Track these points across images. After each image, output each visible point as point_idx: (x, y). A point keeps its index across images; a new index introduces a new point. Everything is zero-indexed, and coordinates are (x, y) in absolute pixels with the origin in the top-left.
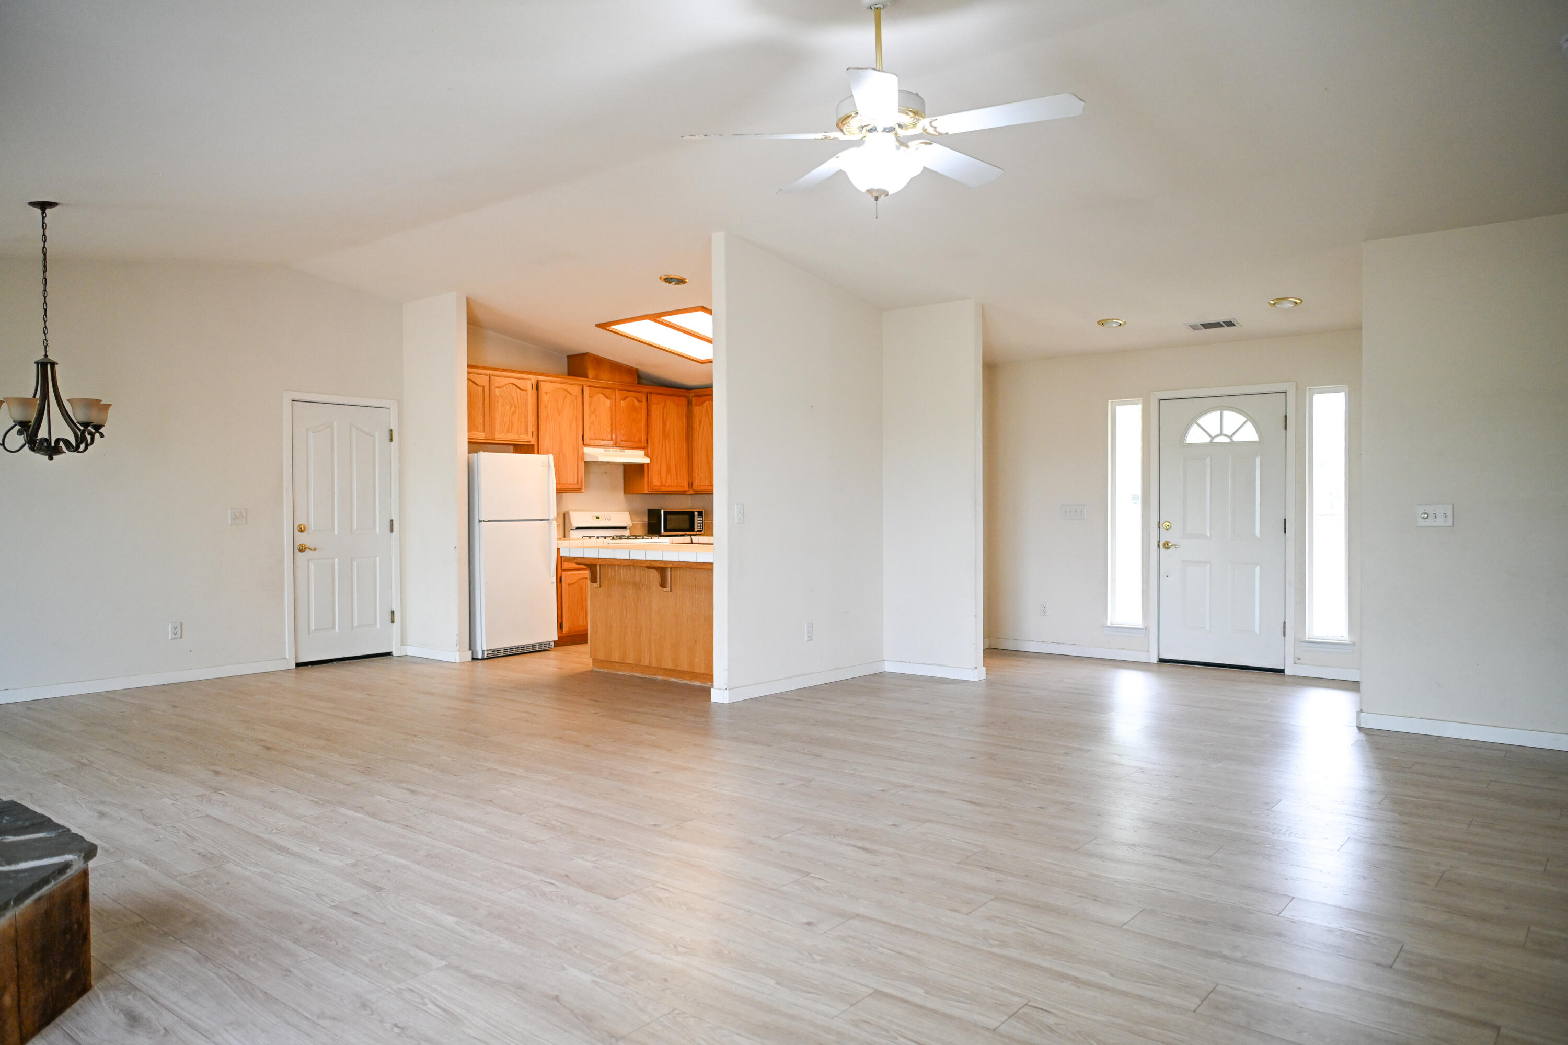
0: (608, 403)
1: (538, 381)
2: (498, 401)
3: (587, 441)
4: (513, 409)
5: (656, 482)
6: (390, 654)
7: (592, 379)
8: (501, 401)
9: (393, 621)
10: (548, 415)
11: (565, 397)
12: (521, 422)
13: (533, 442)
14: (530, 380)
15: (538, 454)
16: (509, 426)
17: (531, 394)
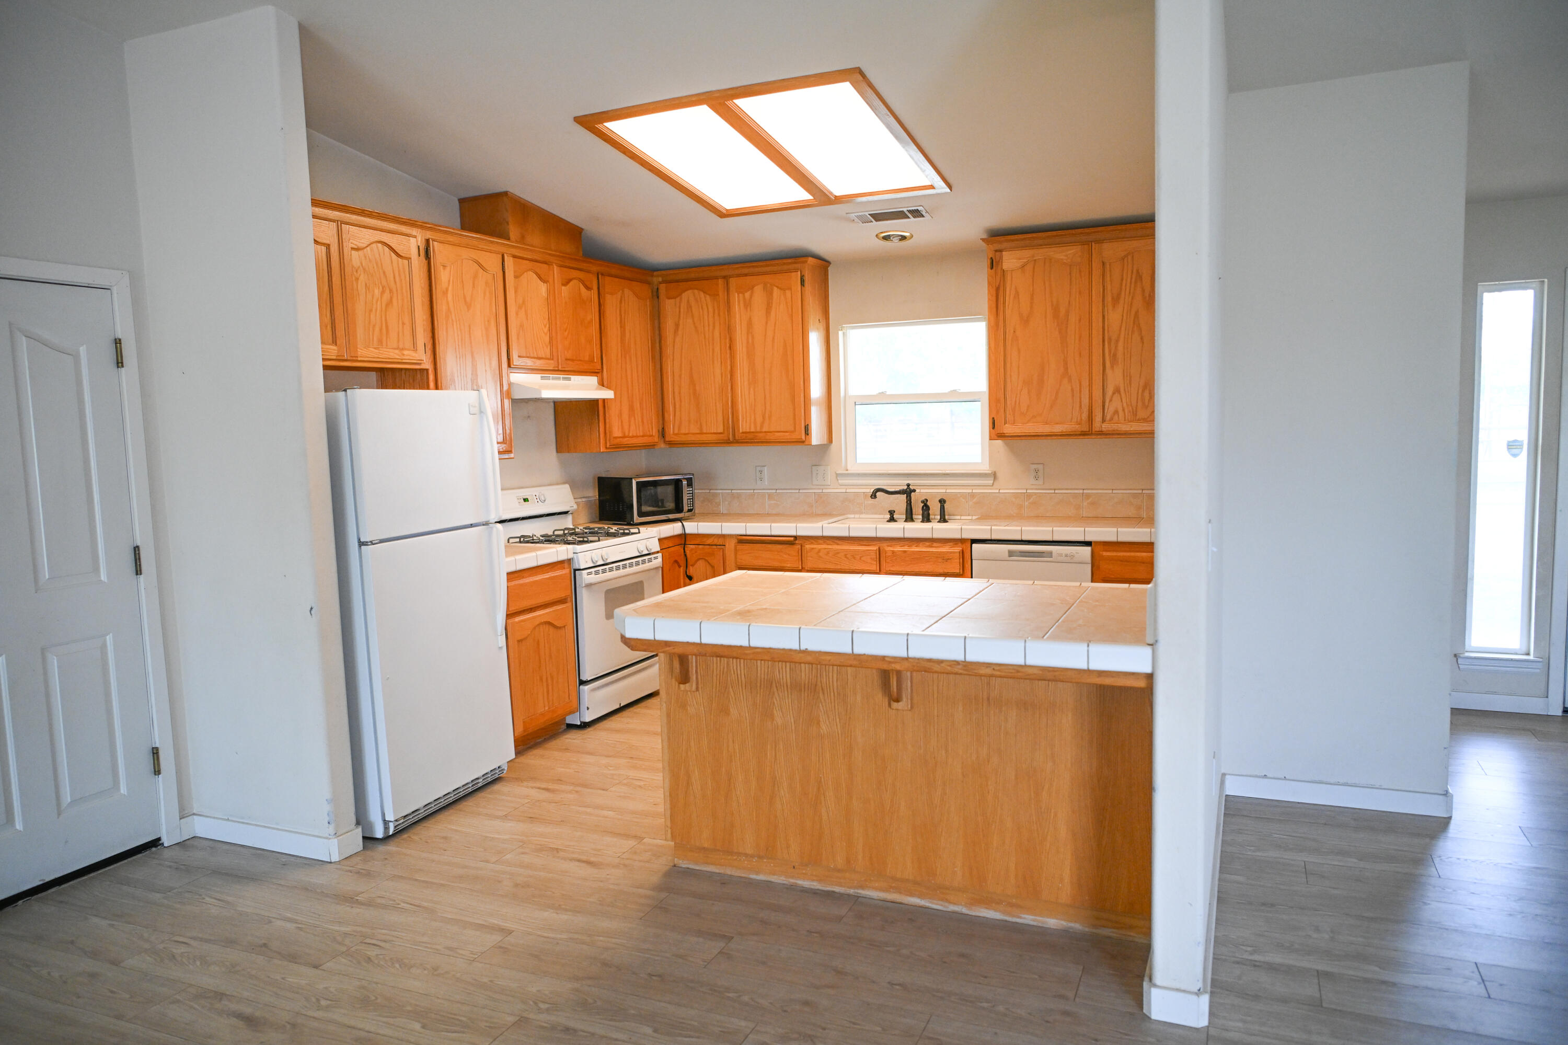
0: (543, 288)
1: (428, 241)
2: (357, 279)
3: (516, 361)
4: (387, 295)
5: (617, 433)
6: (156, 843)
7: (517, 242)
8: (362, 278)
9: (157, 772)
10: (449, 309)
11: (475, 277)
12: (403, 324)
13: (427, 365)
14: (415, 237)
15: (437, 388)
16: (381, 330)
17: (418, 263)
